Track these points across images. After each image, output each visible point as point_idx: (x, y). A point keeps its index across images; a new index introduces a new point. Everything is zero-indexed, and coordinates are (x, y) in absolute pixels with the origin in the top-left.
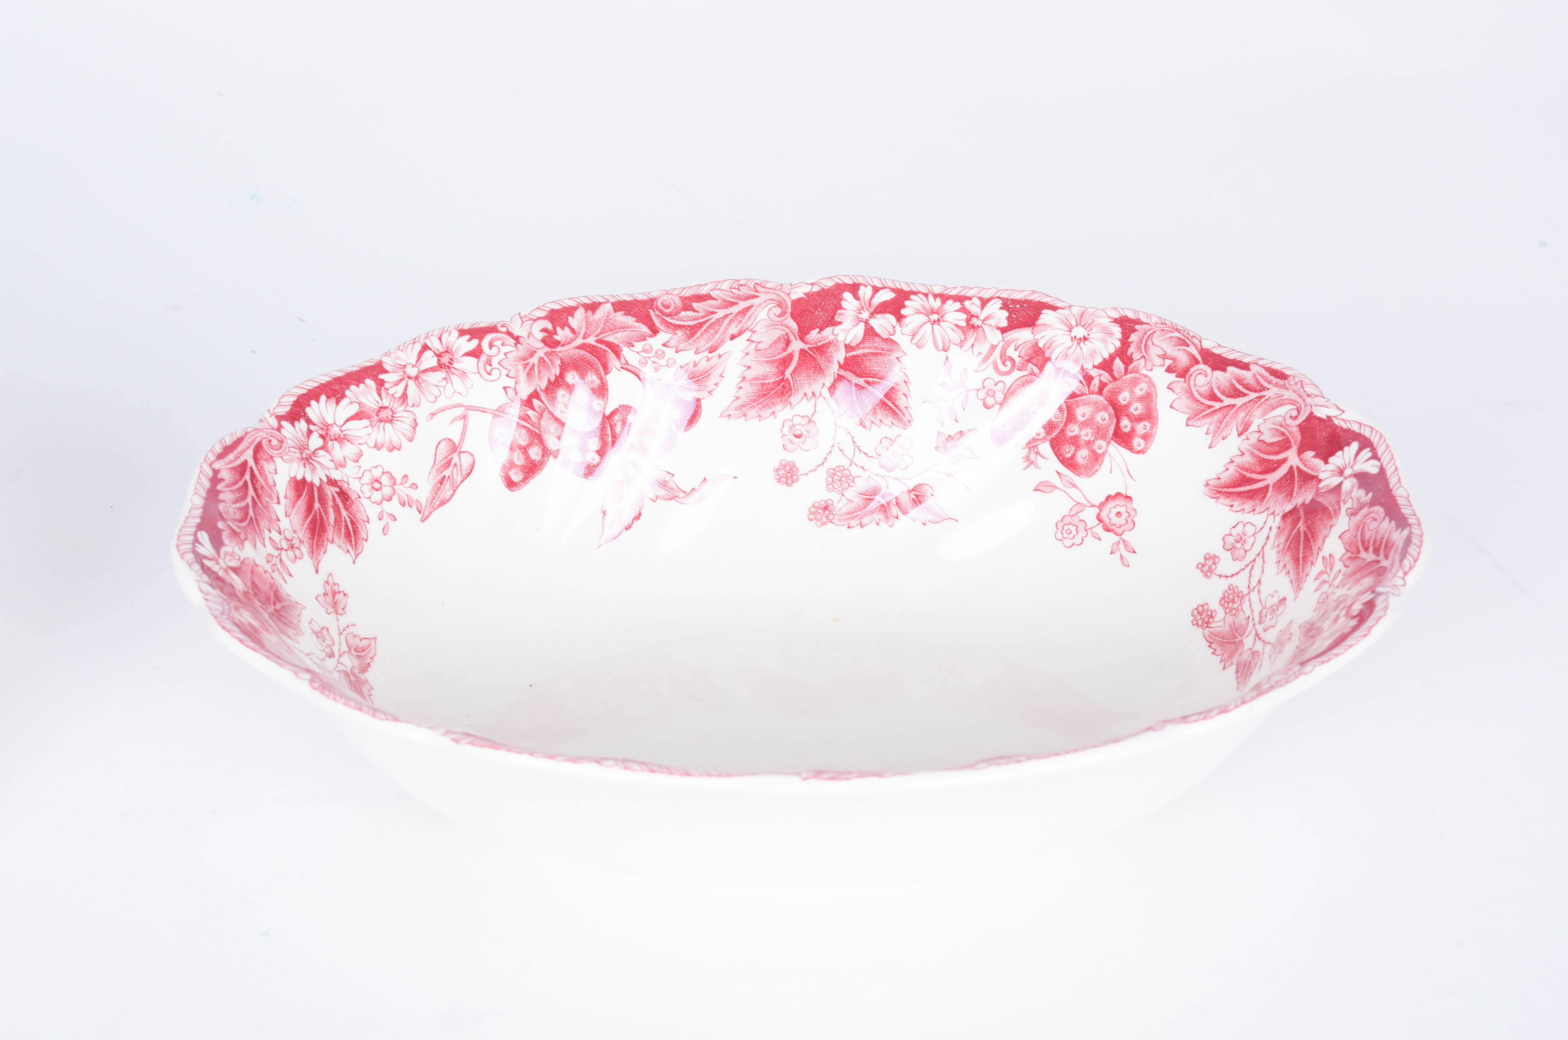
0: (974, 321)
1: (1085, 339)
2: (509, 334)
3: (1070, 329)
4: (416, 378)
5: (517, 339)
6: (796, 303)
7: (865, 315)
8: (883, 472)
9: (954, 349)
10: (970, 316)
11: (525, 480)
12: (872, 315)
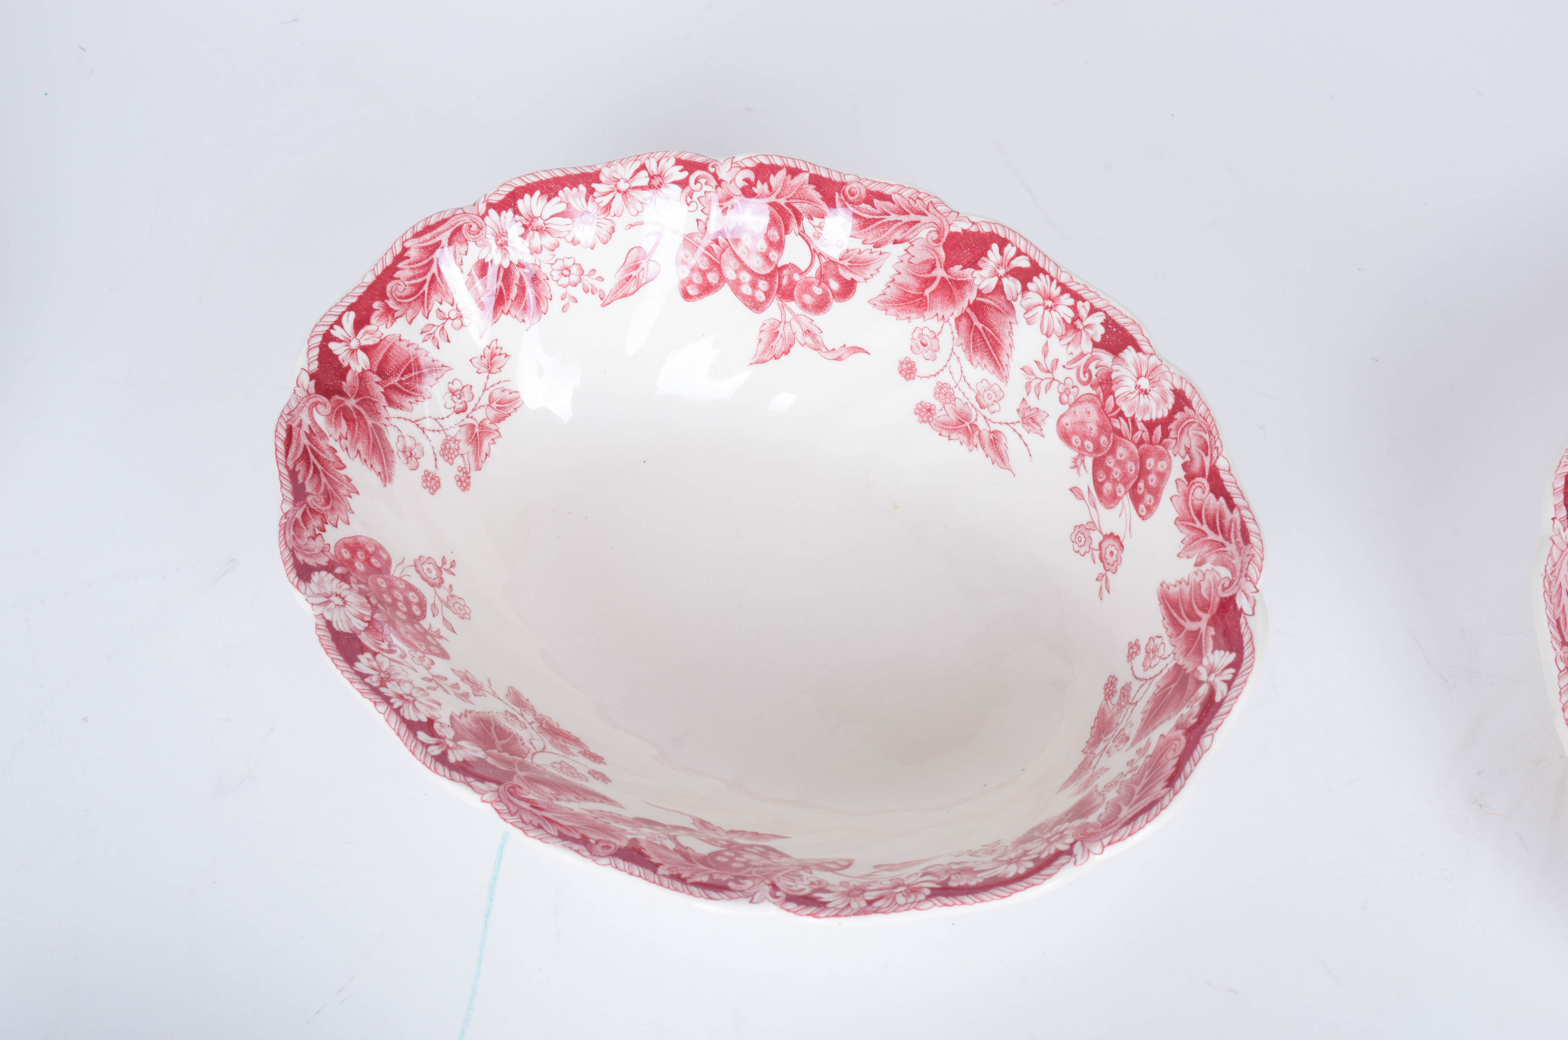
0: (1078, 323)
1: (1146, 392)
2: (715, 175)
3: (1139, 377)
4: (625, 193)
5: (719, 182)
6: (953, 236)
7: (1002, 272)
8: (977, 405)
9: (1054, 339)
10: (1077, 317)
11: (700, 295)
12: (1007, 274)
